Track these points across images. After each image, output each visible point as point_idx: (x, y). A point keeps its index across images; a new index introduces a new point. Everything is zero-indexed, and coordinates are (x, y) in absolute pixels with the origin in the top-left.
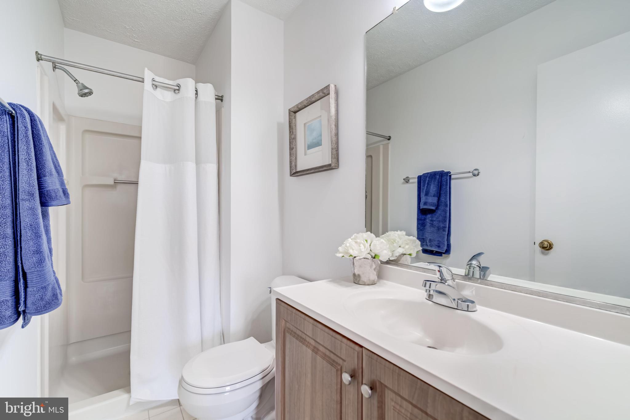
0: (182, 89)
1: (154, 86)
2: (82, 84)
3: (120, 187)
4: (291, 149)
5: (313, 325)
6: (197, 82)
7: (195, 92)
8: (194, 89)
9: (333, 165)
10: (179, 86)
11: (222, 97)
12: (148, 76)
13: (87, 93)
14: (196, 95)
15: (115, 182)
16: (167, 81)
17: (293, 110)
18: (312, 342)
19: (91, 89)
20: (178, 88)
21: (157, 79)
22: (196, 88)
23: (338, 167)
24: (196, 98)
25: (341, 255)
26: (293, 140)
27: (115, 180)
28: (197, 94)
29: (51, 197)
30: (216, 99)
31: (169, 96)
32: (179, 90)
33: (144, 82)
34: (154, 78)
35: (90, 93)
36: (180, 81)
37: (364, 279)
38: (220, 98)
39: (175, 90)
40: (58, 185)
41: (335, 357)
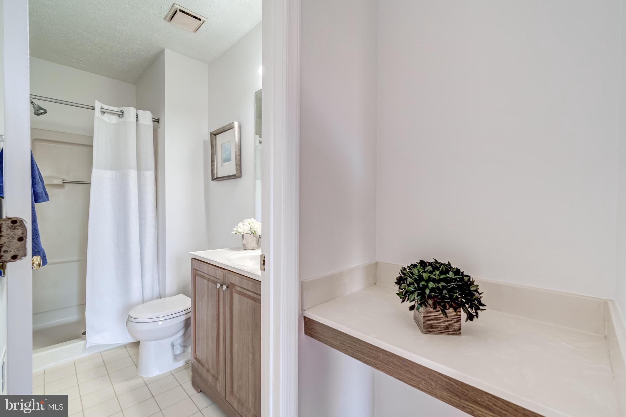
0: (125, 115)
1: (102, 112)
2: (38, 106)
3: (68, 186)
4: (213, 161)
5: (208, 266)
6: (137, 109)
7: (136, 116)
8: (135, 114)
9: (237, 175)
10: (122, 112)
11: (158, 119)
12: (98, 105)
13: (42, 113)
14: (137, 119)
15: (63, 183)
16: (112, 108)
17: (213, 133)
18: (208, 276)
19: (45, 110)
20: (121, 113)
21: (105, 107)
22: (137, 113)
23: (241, 176)
24: (137, 120)
25: (234, 232)
26: (213, 154)
27: (63, 181)
28: (137, 117)
29: (39, 197)
30: (153, 121)
31: (114, 119)
32: (123, 115)
33: (94, 110)
34: (102, 107)
35: (45, 112)
36: (124, 109)
37: (248, 246)
38: (157, 120)
39: (119, 115)
40: (42, 189)
41: (217, 279)
